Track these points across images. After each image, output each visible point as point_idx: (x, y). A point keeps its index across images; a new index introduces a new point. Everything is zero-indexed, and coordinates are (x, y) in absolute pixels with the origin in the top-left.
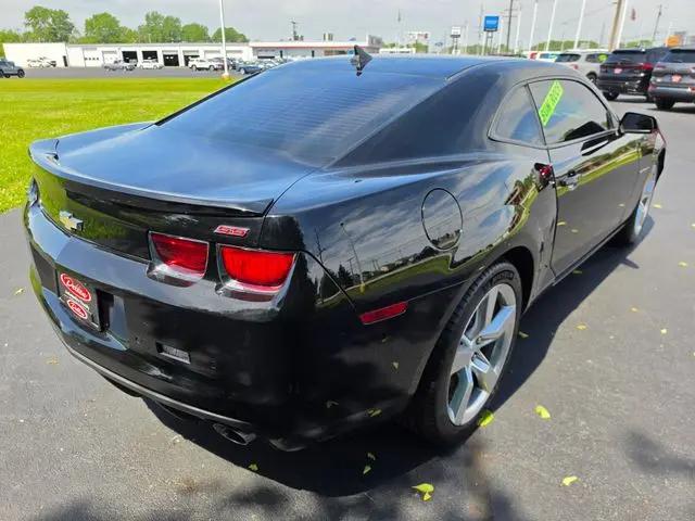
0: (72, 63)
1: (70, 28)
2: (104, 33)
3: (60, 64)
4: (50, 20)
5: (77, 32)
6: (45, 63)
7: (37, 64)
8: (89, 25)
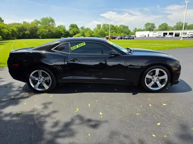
0: (150, 36)
1: (154, 27)
2: (163, 28)
3: (147, 36)
4: (150, 26)
5: (156, 28)
6: (143, 36)
7: (141, 36)
8: (160, 26)
